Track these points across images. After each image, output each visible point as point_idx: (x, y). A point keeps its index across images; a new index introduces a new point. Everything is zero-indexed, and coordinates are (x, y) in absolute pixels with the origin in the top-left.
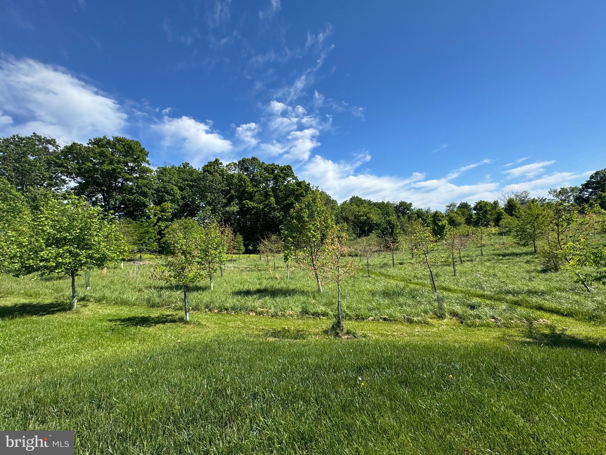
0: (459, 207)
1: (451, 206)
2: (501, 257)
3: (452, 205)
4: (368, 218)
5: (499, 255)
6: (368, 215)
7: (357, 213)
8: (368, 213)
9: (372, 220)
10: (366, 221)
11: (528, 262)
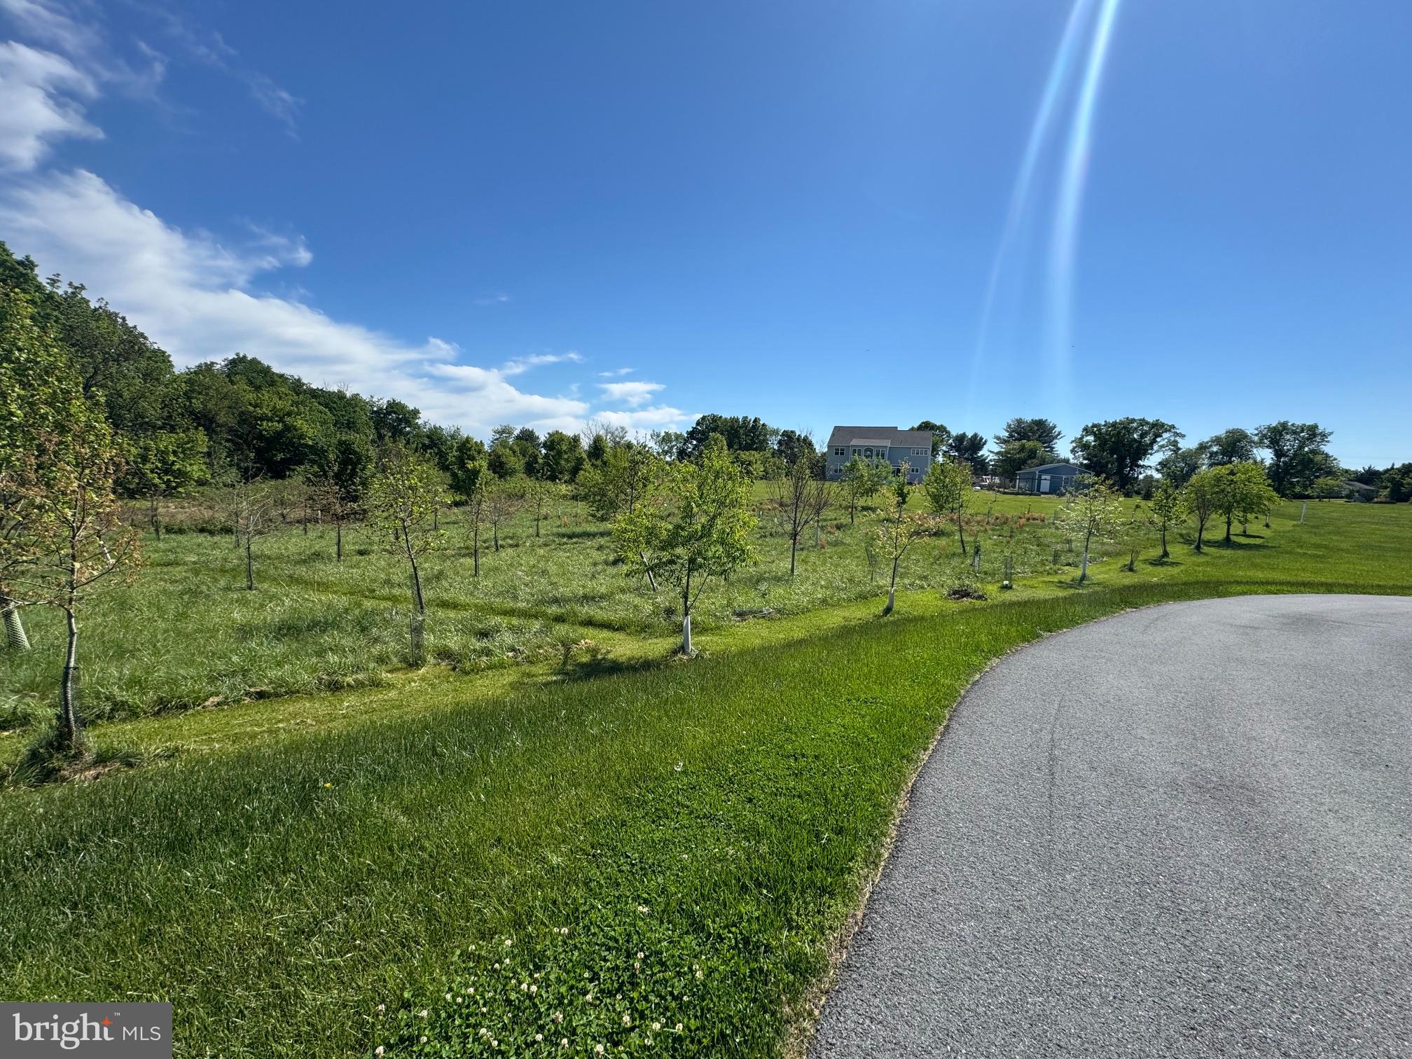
0: (518, 438)
1: (503, 432)
2: (565, 540)
3: (505, 431)
4: (288, 428)
5: (563, 536)
6: (287, 419)
7: (251, 409)
8: (289, 414)
9: (302, 437)
10: (279, 434)
11: (600, 548)
